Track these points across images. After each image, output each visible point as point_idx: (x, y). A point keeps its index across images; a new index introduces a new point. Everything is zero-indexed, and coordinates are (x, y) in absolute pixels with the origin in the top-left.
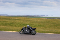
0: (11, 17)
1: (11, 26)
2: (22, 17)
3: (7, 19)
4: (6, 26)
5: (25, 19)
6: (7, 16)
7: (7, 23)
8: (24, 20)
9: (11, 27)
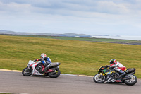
0: (22, 38)
1: (20, 58)
2: (46, 38)
3: (11, 41)
4: (9, 58)
5: (54, 43)
6: (11, 35)
7: (12, 51)
8: (52, 45)
9: (20, 61)
